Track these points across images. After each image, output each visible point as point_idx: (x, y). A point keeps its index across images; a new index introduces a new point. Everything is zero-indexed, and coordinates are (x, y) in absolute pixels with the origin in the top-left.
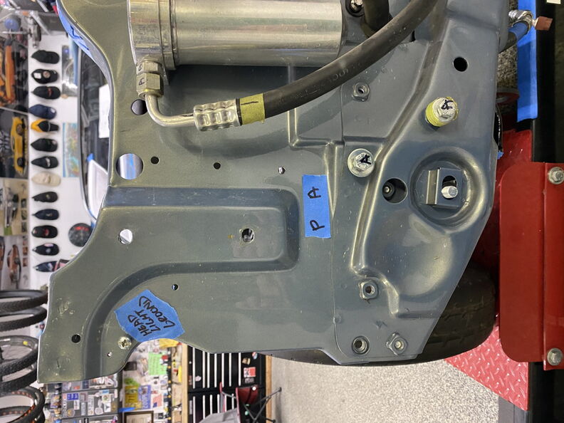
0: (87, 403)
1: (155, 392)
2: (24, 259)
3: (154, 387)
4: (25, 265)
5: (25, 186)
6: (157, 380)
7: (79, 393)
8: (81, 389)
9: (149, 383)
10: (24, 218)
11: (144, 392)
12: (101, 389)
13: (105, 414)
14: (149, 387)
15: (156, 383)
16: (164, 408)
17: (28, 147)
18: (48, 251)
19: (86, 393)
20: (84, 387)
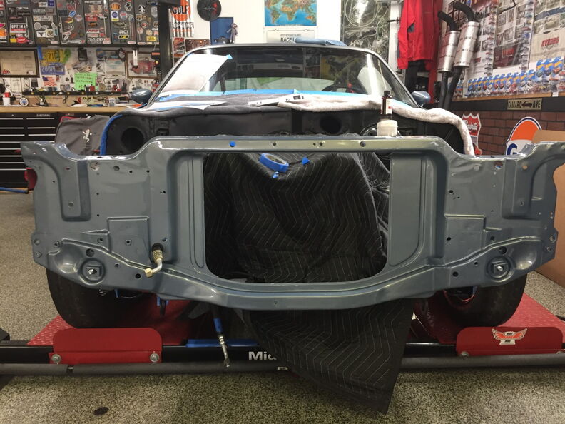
0: (45, 14)
1: (58, 79)
3: (63, 78)
6: (70, 81)
7: (54, 7)
8: (58, 9)
9: (66, 73)
11: (57, 68)
12: (59, 28)
13: (35, 32)
14: (63, 73)
15: (67, 80)
16: (42, 88)
19: (55, 14)
20: (60, 11)
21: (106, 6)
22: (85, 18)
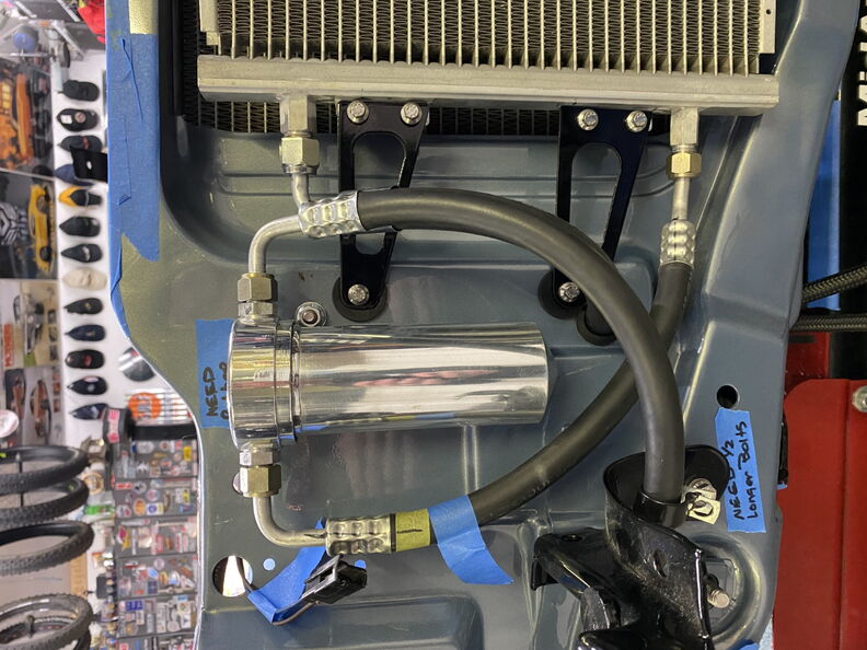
0: (155, 615)
2: (56, 401)
4: (56, 410)
5: (52, 291)
7: (143, 600)
8: (146, 595)
10: (53, 338)
12: (175, 594)
17: (55, 231)
18: (91, 388)
19: (154, 599)
20: (150, 591)
21: (139, 523)
22: (160, 554)
